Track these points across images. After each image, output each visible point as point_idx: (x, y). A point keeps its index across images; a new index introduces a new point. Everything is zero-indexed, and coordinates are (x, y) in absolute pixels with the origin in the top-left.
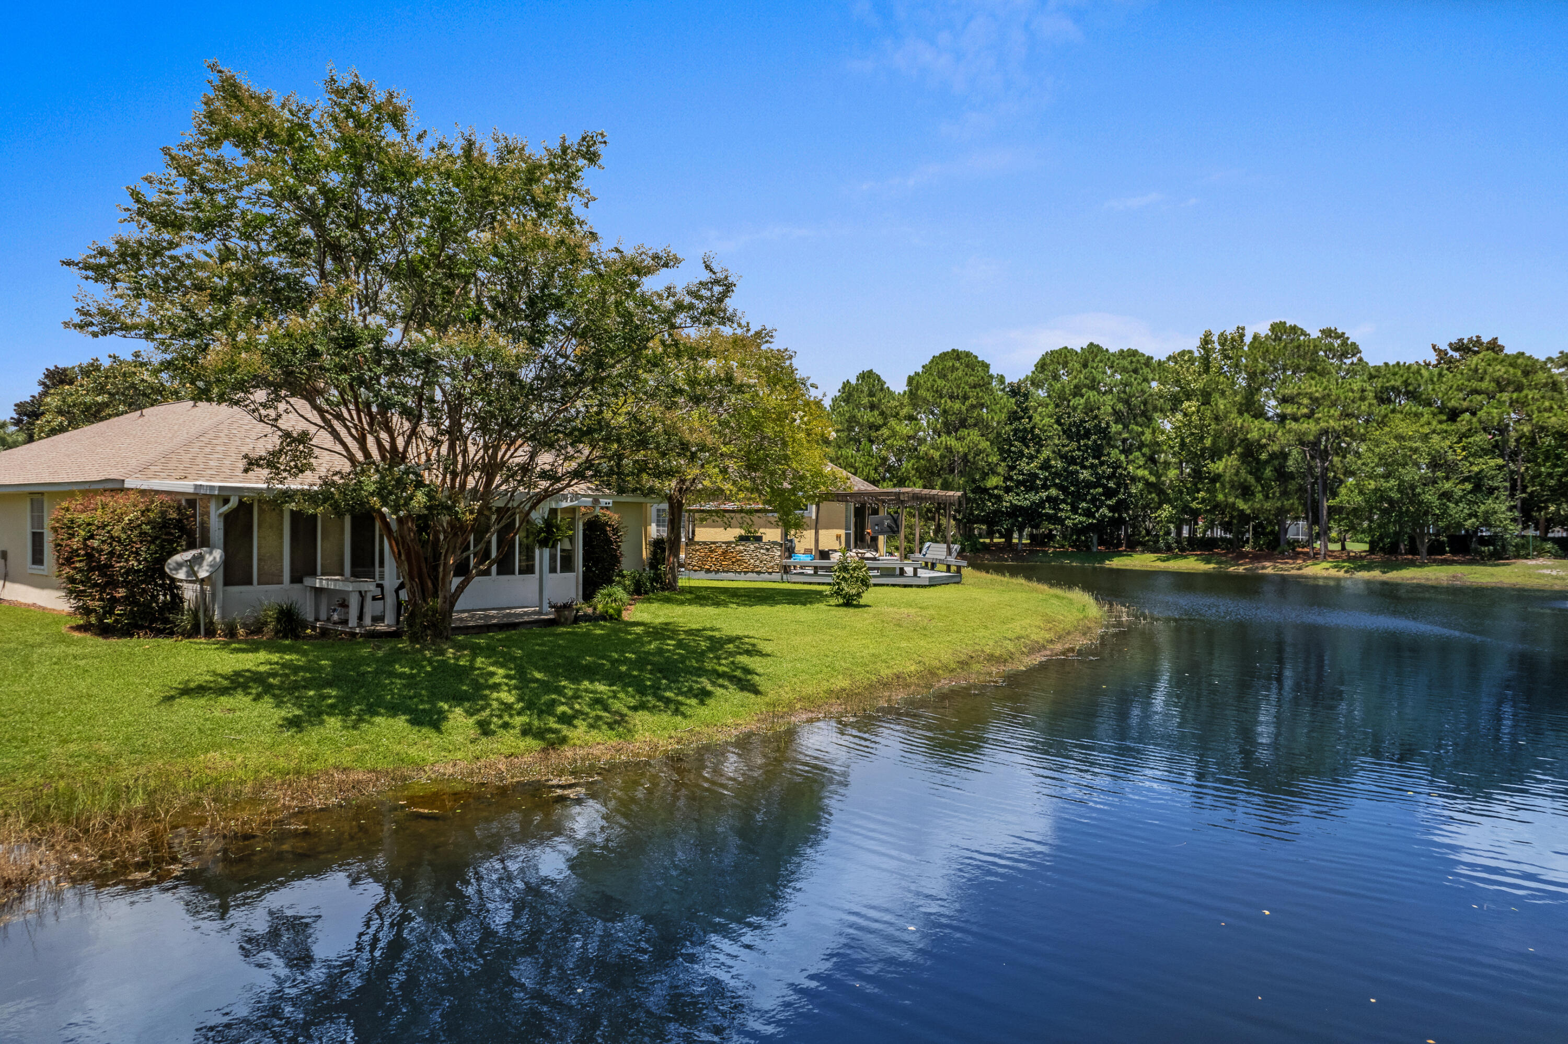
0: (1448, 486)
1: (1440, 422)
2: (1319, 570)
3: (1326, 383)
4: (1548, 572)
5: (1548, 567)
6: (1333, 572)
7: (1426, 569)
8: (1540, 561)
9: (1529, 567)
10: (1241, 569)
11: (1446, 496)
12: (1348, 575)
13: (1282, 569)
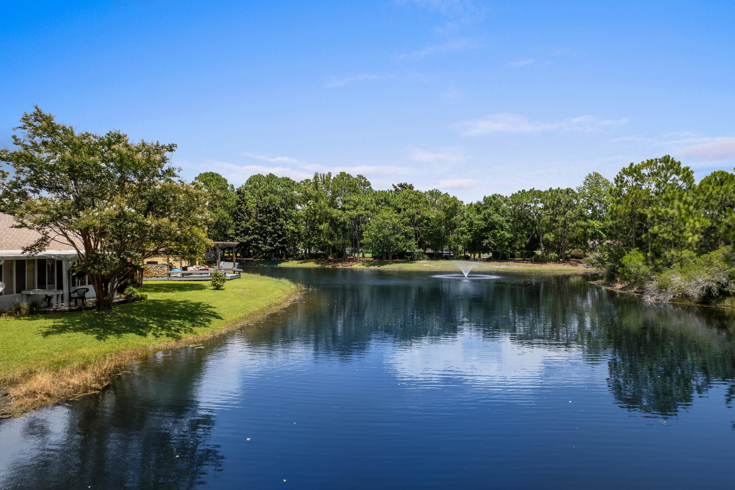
0: (398, 236)
1: (395, 213)
2: (357, 266)
3: (359, 197)
4: (425, 265)
5: (425, 263)
6: (362, 267)
7: (392, 265)
8: (423, 261)
9: (421, 263)
10: (330, 266)
11: (397, 239)
12: (367, 268)
13: (345, 266)
